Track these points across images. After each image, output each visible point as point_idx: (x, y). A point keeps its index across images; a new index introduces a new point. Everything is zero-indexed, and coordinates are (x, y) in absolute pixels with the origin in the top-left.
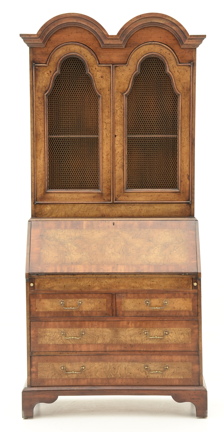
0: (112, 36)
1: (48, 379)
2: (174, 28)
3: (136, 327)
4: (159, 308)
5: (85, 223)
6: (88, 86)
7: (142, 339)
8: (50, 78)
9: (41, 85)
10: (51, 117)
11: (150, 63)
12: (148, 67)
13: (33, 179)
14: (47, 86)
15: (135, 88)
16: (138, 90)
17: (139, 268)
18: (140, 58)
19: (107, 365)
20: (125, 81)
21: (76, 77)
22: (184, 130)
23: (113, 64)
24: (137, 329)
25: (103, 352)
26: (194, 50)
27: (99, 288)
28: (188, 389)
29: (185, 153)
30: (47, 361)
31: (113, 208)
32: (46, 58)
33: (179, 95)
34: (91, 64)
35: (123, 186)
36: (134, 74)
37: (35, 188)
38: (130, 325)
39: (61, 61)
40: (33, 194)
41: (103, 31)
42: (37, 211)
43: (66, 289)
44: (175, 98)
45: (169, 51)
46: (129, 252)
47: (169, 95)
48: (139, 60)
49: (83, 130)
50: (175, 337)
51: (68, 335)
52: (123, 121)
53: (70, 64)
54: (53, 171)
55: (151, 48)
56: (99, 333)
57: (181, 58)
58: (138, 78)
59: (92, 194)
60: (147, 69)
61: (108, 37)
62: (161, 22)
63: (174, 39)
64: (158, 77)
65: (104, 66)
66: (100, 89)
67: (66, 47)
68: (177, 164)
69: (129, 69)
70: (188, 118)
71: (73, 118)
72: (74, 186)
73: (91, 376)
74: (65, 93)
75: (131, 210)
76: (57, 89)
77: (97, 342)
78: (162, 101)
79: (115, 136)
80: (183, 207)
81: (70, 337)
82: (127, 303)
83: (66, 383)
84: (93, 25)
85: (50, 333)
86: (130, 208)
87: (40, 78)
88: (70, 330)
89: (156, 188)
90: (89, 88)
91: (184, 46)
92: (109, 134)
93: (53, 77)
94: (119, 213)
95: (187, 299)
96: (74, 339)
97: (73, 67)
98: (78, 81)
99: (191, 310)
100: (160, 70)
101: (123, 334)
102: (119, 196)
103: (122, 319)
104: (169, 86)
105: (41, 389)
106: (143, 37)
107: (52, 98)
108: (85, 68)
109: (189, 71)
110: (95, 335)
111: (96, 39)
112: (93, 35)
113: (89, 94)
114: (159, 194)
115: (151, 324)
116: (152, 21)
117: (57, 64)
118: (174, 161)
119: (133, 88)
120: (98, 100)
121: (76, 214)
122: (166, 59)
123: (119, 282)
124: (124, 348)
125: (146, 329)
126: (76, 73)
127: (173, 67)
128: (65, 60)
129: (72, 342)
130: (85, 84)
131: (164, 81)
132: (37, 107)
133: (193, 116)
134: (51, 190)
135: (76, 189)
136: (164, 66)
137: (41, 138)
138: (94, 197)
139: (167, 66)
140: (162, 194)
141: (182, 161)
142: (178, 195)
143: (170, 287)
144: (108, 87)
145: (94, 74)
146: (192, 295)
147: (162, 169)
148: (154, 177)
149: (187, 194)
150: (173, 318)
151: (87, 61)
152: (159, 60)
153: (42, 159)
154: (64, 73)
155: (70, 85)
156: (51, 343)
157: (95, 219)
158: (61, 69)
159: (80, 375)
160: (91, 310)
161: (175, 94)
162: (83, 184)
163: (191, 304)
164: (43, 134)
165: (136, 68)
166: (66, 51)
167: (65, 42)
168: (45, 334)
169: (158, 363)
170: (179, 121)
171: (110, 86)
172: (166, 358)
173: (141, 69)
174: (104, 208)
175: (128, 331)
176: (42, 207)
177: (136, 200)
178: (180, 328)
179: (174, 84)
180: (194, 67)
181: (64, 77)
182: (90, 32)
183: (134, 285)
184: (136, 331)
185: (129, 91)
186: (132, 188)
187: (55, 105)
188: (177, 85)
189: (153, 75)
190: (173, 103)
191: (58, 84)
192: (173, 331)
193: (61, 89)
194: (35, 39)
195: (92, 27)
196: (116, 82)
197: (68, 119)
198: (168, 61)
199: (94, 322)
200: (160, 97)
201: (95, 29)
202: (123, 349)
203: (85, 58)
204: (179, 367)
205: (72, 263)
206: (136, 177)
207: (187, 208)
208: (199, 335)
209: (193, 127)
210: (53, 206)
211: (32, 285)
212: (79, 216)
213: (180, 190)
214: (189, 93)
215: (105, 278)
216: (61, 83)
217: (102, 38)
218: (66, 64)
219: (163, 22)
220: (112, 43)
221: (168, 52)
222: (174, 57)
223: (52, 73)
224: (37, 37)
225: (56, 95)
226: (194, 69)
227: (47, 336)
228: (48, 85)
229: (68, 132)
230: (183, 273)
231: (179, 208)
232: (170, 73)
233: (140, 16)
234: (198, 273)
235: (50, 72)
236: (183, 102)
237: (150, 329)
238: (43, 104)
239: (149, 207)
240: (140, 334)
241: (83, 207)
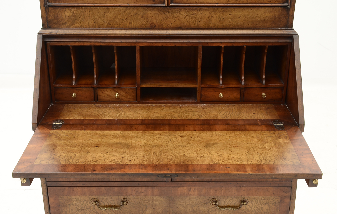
3: (200, 195)
7: (209, 210)
24: (203, 198)
31: (168, 14)
38: (192, 192)
42: (51, 18)
50: (256, 207)
51: (103, 205)
56: (148, 202)
75: (195, 18)
77: (145, 212)
80: (276, 12)
81: (106, 206)
85: (78, 202)
86: (194, 14)
88: (105, 198)
94: (177, 22)
96: (112, 209)
101: (181, 204)
103: (181, 185)
110: (141, 204)
115: (222, 191)
121: (111, 23)
157: (139, 31)
168: (69, 203)
174: (154, 14)
175: (189, 199)
176: (58, 12)
177: (204, 1)
178: (264, 197)
184: (201, 200)
192: (254, 200)
199: (140, 188)
207: (283, 15)
208: (291, 206)
210: (74, 10)
212: (116, 26)
227: (73, 205)
231: (270, 15)
239: (224, 13)
240: (206, 203)
241: (121, 13)
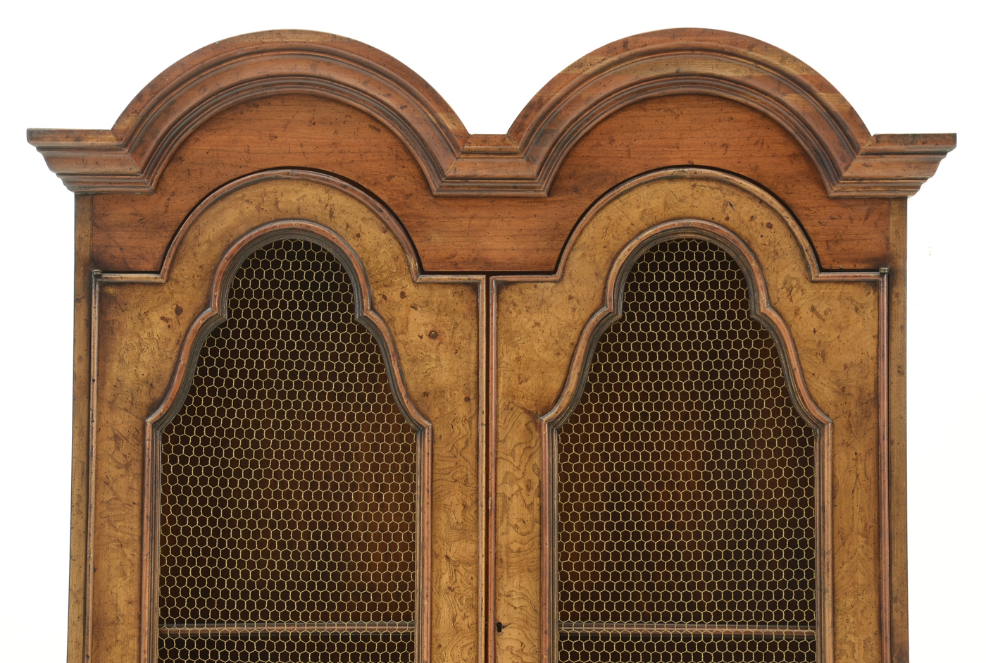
0: (485, 139)
2: (791, 99)
6: (363, 378)
8: (174, 341)
9: (131, 376)
10: (176, 530)
11: (674, 267)
12: (664, 286)
14: (159, 378)
15: (598, 388)
16: (614, 398)
18: (621, 244)
20: (548, 356)
21: (306, 336)
22: (849, 601)
23: (489, 274)
26: (895, 205)
32: (155, 245)
33: (821, 425)
34: (381, 273)
36: (593, 320)
39: (234, 258)
41: (442, 116)
44: (802, 442)
45: (766, 211)
47: (771, 423)
48: (619, 253)
49: (336, 597)
52: (536, 553)
53: (279, 274)
55: (679, 196)
57: (828, 247)
58: (613, 338)
60: (660, 297)
61: (465, 142)
62: (728, 73)
63: (794, 156)
64: (712, 335)
65: (445, 284)
66: (426, 394)
67: (258, 189)
69: (571, 298)
70: (871, 541)
71: (286, 535)
74: (251, 414)
76: (212, 392)
78: (737, 454)
79: (499, 627)
84: (392, 85)
87: (125, 340)
90: (368, 388)
91: (843, 190)
92: (465, 617)
93: (190, 337)
97: (294, 285)
98: (314, 356)
100: (725, 305)
104: (769, 383)
106: (640, 142)
107: (185, 440)
108: (351, 290)
109: (869, 311)
111: (408, 152)
112: (392, 132)
113: (371, 418)
116: (685, 68)
117: (214, 272)
119: (588, 388)
120: (414, 446)
122: (752, 251)
126: (307, 316)
127: (790, 291)
128: (252, 256)
130: (350, 368)
131: (744, 354)
132: (105, 482)
133: (895, 530)
136: (745, 284)
137: (119, 637)
139: (760, 282)
144: (462, 383)
145: (392, 320)
151: (361, 260)
152: (720, 256)
154: (247, 314)
155: (273, 374)
158: (231, 295)
161: (801, 422)
164: (132, 620)
165: (604, 294)
166: (259, 209)
167: (256, 166)
170: (822, 554)
171: (473, 379)
173: (630, 297)
179: (793, 371)
180: (895, 290)
181: (246, 334)
182: (377, 119)
185: (570, 405)
187: (198, 471)
188: (808, 376)
189: (686, 326)
190: (792, 462)
191: (213, 372)
193: (232, 393)
194: (104, 155)
195: (389, 95)
196: (505, 359)
197: (262, 544)
198: (761, 257)
200: (726, 434)
201: (402, 108)
203: (353, 243)
209: (895, 589)
214: (873, 420)
216: (230, 364)
217: (438, 150)
218: (259, 274)
219: (738, 71)
220: (482, 172)
221: (763, 216)
222: (792, 243)
223: (187, 315)
224: (115, 143)
225: (206, 421)
226: (894, 299)
228: (167, 376)
229: (261, 605)
232: (774, 316)
233: (625, 43)
235: (179, 311)
236: (843, 459)
238: (136, 468)
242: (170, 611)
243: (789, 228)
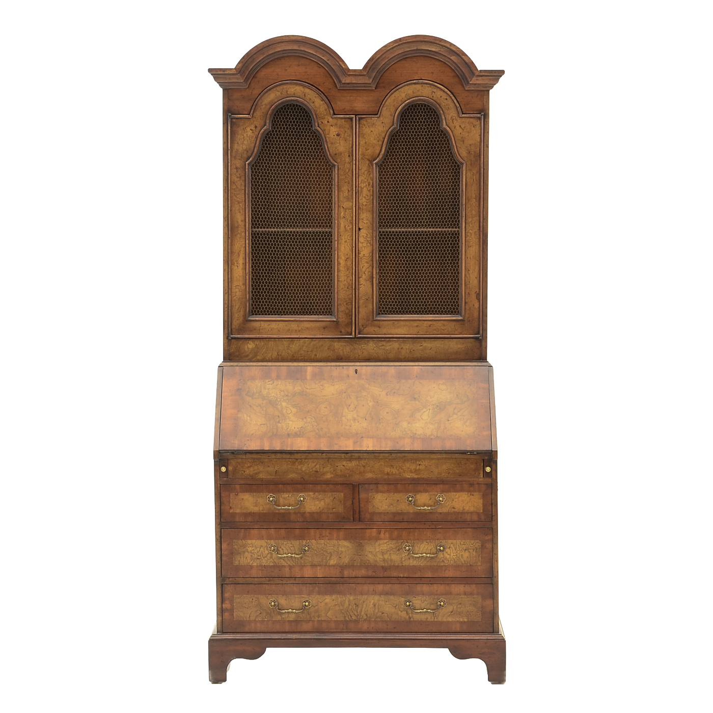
0: (355, 71)
1: (250, 622)
2: (453, 58)
3: (391, 539)
4: (429, 508)
5: (309, 369)
6: (315, 149)
7: (402, 558)
8: (254, 137)
9: (241, 148)
10: (256, 198)
11: (416, 113)
12: (413, 119)
13: (226, 298)
14: (250, 149)
15: (391, 152)
16: (396, 155)
17: (398, 443)
18: (399, 105)
19: (344, 599)
20: (375, 142)
21: (297, 135)
23: (356, 115)
24: (394, 542)
25: (338, 579)
26: (486, 92)
27: (333, 476)
28: (475, 638)
29: (471, 256)
30: (248, 592)
31: (356, 346)
32: (248, 105)
33: (462, 164)
34: (321, 114)
35: (371, 310)
36: (390, 130)
37: (230, 313)
38: (382, 535)
39: (273, 110)
40: (227, 323)
41: (341, 63)
42: (232, 351)
43: (278, 477)
44: (456, 169)
45: (445, 94)
46: (381, 417)
47: (446, 163)
48: (398, 108)
49: (307, 220)
50: (455, 554)
51: (281, 552)
52: (371, 205)
53: (288, 115)
54: (259, 286)
55: (418, 89)
56: (332, 548)
57: (465, 106)
58: (396, 136)
59: (321, 322)
60: (411, 122)
61: (349, 72)
62: (433, 50)
63: (454, 76)
64: (428, 135)
65: (342, 118)
66: (336, 154)
67: (281, 87)
68: (460, 275)
69: (383, 123)
70: (477, 201)
71: (291, 200)
72: (292, 309)
73: (319, 617)
74: (279, 161)
75: (384, 349)
76: (267, 153)
77: (329, 562)
78: (436, 173)
79: (359, 229)
80: (469, 344)
81: (285, 554)
82: (378, 500)
83: (278, 627)
84: (324, 53)
85: (254, 548)
86: (383, 345)
87: (239, 136)
88: (285, 543)
89: (424, 314)
90: (317, 152)
91: (470, 88)
92: (349, 226)
93: (260, 136)
94: (366, 354)
95: (475, 494)
96: (292, 557)
97: (293, 119)
98: (299, 142)
99: (482, 511)
100: (432, 125)
101: (370, 550)
102: (364, 326)
103: (369, 526)
104: (446, 150)
105: (238, 636)
106: (405, 72)
107: (258, 169)
108: (311, 120)
109: (478, 127)
110: (325, 551)
111: (330, 75)
112: (324, 68)
113: (318, 162)
114: (430, 323)
115: (416, 534)
116: (419, 48)
117: (267, 114)
118: (454, 270)
119: (388, 152)
120: (332, 171)
121: (295, 356)
122: (441, 107)
123: (364, 467)
124: (373, 572)
125: (408, 541)
126: (297, 129)
127: (453, 120)
128: (279, 109)
129: (289, 563)
130: (311, 146)
131: (438, 141)
132: (233, 183)
133: (485, 197)
134: (254, 316)
135: (295, 315)
136: (438, 118)
137: (239, 232)
138: (324, 328)
139: (443, 118)
140: (434, 323)
141: (467, 270)
142: (461, 324)
143: (447, 474)
144: (347, 151)
145: (325, 130)
146: (483, 487)
147: (435, 283)
148: (422, 296)
149: (476, 324)
150: (452, 524)
151: (314, 110)
152: (430, 109)
153: (241, 266)
154: (278, 128)
155: (286, 148)
156: (255, 564)
157: (325, 363)
158: (272, 122)
159: (301, 616)
160: (319, 511)
161: (456, 163)
162: (307, 306)
163: (481, 501)
164: (243, 226)
165: (393, 122)
166: (281, 94)
167: (281, 79)
168: (244, 550)
169: (427, 596)
170: (462, 205)
171: (351, 149)
172: (441, 588)
173: (402, 123)
174: (341, 345)
175: (380, 545)
176: (241, 344)
177: (393, 332)
178: (463, 541)
179: (454, 146)
180: (486, 120)
181: (277, 135)
182: (319, 64)
183: (389, 471)
184: (392, 546)
185: (382, 158)
186: (386, 314)
187: (262, 179)
188: (458, 148)
189: (420, 132)
190: (453, 176)
191: (267, 147)
193: (273, 154)
194: (232, 76)
195: (323, 56)
196: (361, 143)
197: (283, 203)
198: (444, 109)
199: (324, 531)
200: (432, 167)
201: (328, 60)
202: (370, 573)
203: (312, 105)
204: (460, 604)
205: (288, 435)
206: (393, 296)
207: (476, 346)
208: (494, 552)
209: (484, 216)
210: (257, 342)
211: (223, 469)
212: (300, 358)
213: (465, 316)
214: (479, 162)
215: (342, 458)
216: (272, 144)
217: (339, 74)
218: (282, 115)
219: (436, 49)
220: (354, 82)
221: (445, 96)
222: (454, 105)
223: (259, 128)
224: (236, 72)
225: (265, 163)
226: (485, 123)
227: (248, 552)
228: (252, 148)
229: (283, 222)
230: (468, 451)
231: (462, 346)
232: (448, 129)
233: (400, 39)
234: (492, 451)
235: (256, 127)
236: (469, 175)
237: (415, 541)
238: (243, 178)
239: (414, 344)
240: (399, 550)
241: (306, 344)
242: (254, 224)
243: (453, 100)
